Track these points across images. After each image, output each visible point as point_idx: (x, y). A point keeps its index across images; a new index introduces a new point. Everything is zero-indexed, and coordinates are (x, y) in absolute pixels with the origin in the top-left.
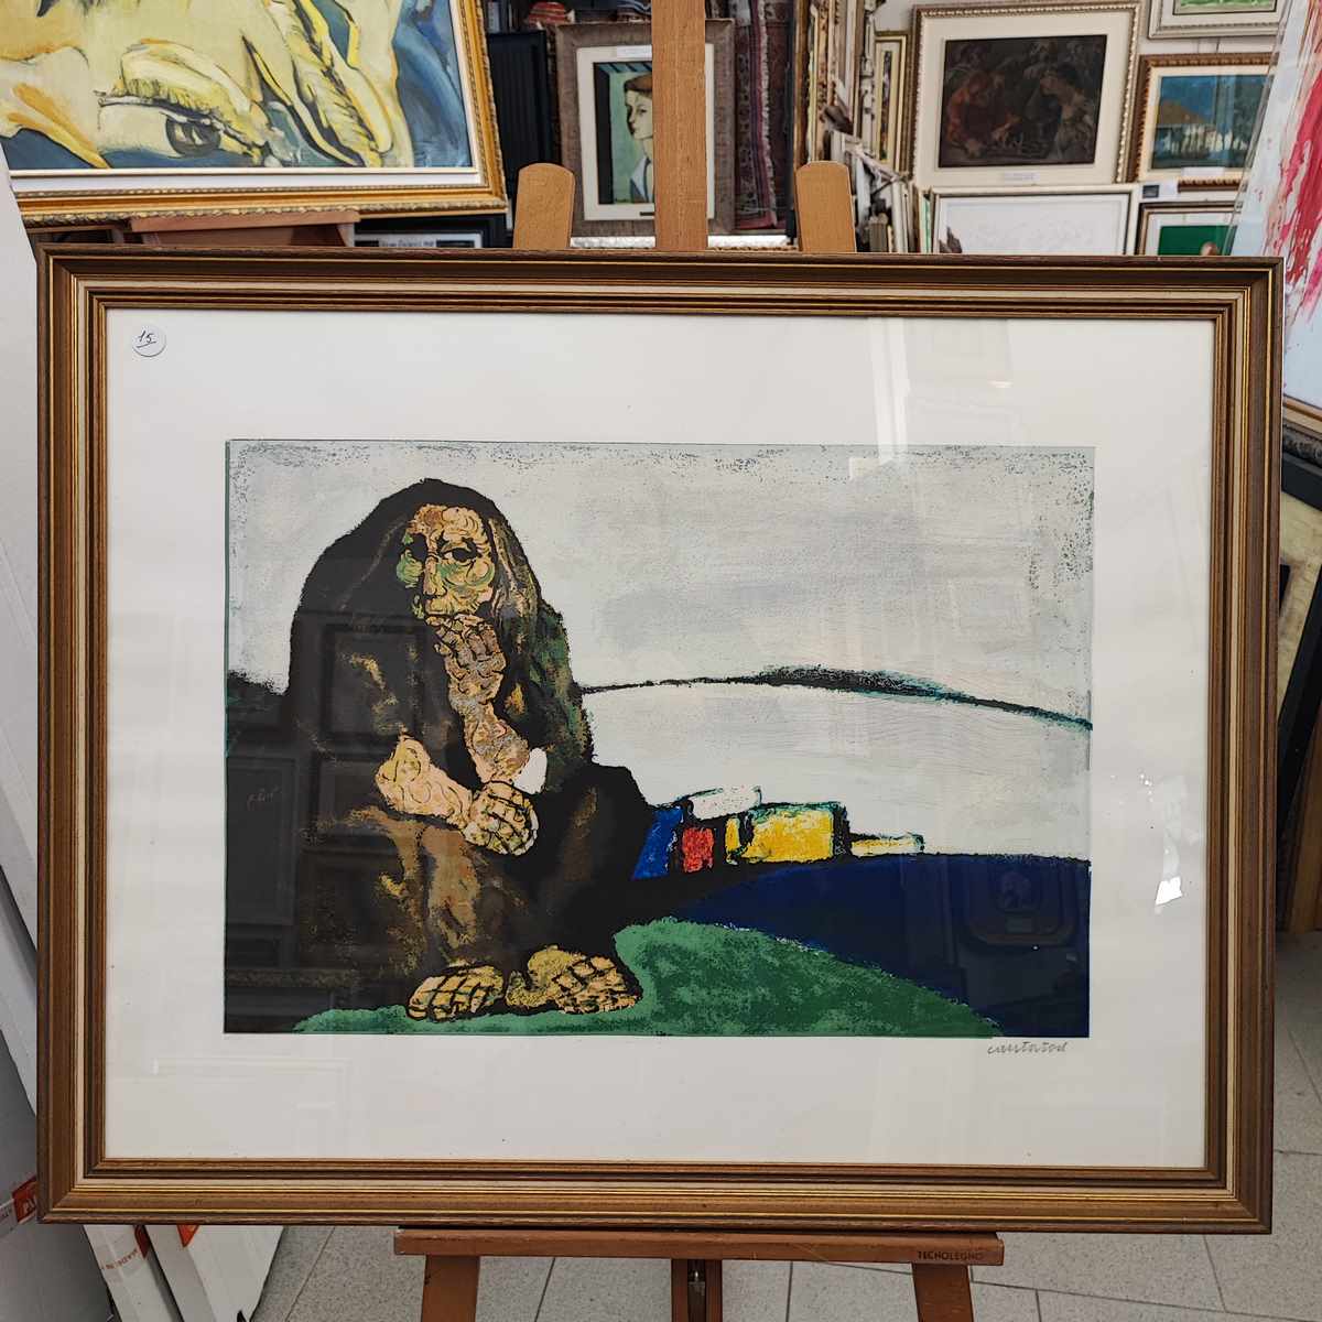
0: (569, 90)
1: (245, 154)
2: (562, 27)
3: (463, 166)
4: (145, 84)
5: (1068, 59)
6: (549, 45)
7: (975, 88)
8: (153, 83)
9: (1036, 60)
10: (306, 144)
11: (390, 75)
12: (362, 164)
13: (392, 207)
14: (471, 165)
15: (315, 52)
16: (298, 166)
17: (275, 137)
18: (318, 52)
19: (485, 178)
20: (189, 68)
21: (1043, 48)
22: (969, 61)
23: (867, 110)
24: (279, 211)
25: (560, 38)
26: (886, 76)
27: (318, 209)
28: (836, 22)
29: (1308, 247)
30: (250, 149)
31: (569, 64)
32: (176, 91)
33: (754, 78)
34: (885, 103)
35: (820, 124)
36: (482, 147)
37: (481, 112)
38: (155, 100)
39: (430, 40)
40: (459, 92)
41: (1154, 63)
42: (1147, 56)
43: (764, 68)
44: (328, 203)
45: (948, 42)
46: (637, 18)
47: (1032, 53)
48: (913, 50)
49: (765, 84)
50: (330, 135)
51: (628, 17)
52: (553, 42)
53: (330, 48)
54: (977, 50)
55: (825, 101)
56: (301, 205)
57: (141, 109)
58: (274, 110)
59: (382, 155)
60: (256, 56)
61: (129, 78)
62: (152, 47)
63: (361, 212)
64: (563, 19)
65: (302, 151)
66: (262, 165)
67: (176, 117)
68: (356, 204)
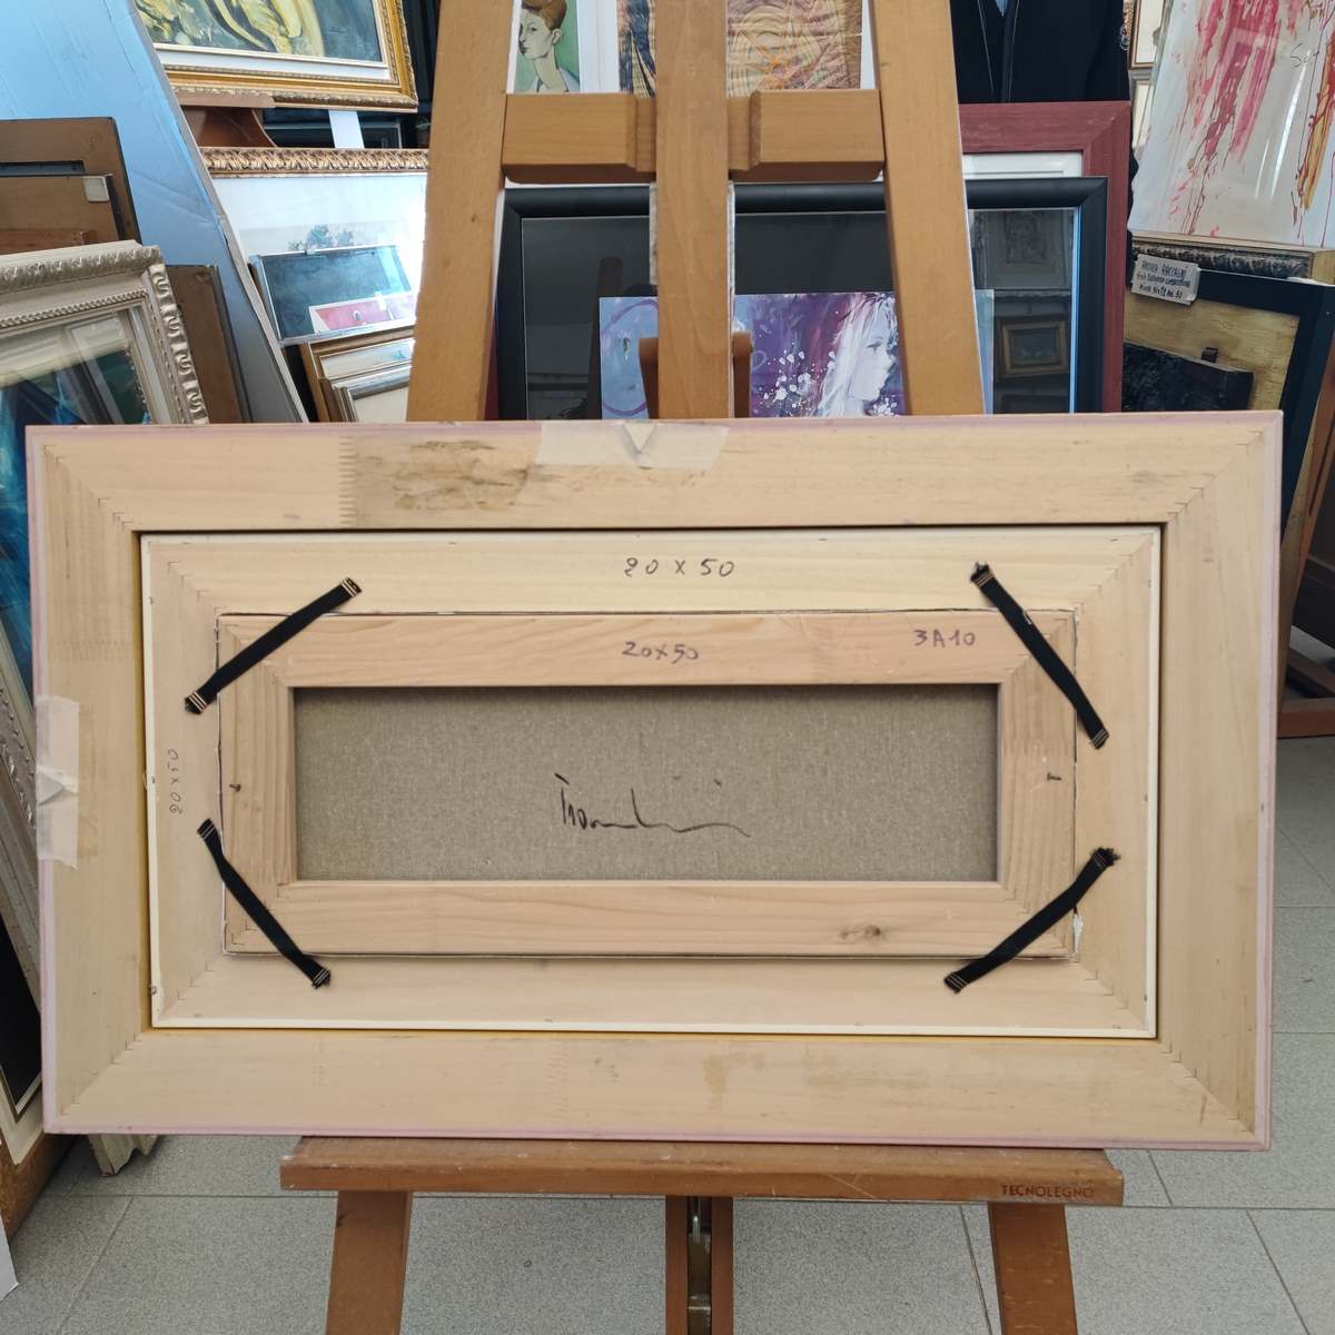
1: (155, 27)
3: (372, 59)
10: (216, 23)
12: (272, 48)
13: (306, 96)
14: (380, 60)
16: (208, 45)
17: (184, 13)
19: (395, 75)
24: (192, 90)
27: (232, 92)
29: (1234, 96)
30: (160, 23)
36: (390, 42)
44: (242, 87)
50: (240, 15)
56: (215, 87)
59: (292, 41)
63: (276, 99)
65: (213, 27)
66: (174, 42)
68: (271, 90)
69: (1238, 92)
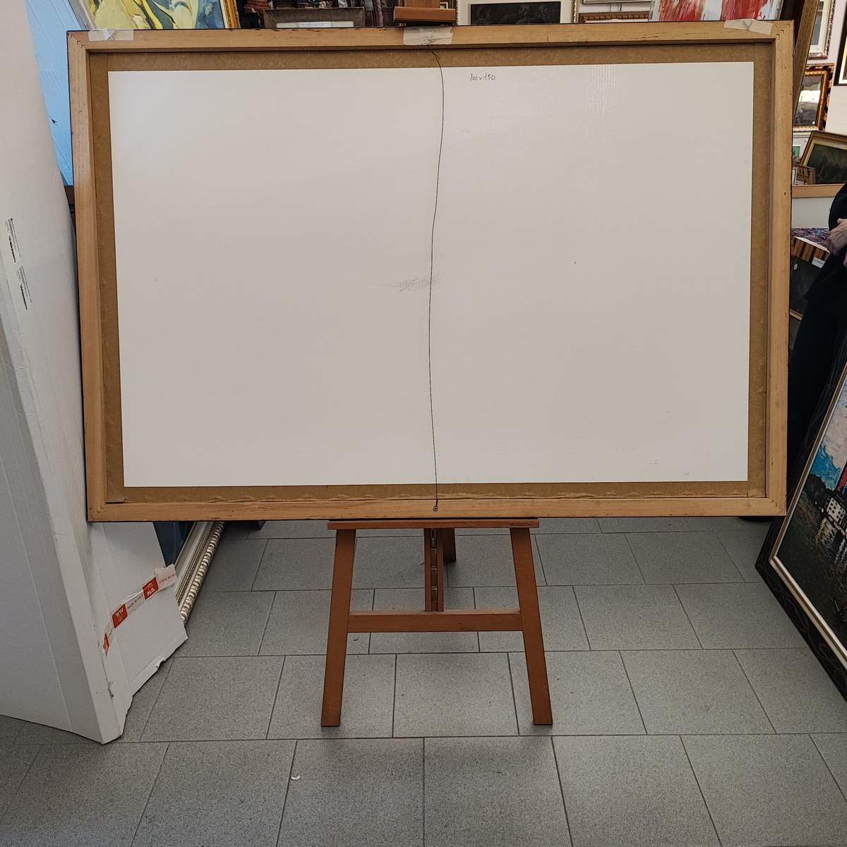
2: (267, 11)
5: (540, 16)
6: (259, 21)
9: (523, 17)
21: (525, 9)
22: (484, 18)
25: (266, 17)
42: (583, 14)
45: (472, 6)
46: (309, 6)
47: (520, 13)
51: (304, 6)
52: (262, 20)
54: (489, 10)
64: (267, 6)
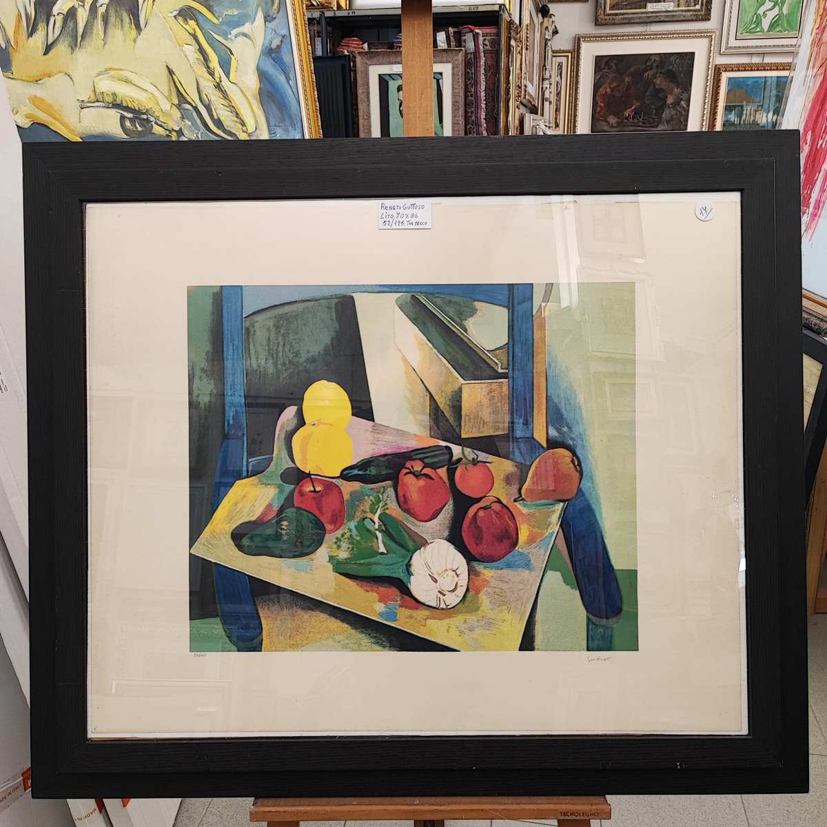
0: (364, 90)
1: (167, 135)
2: (360, 53)
4: (107, 95)
6: (352, 64)
7: (614, 84)
8: (112, 94)
10: (204, 129)
11: (255, 86)
15: (210, 74)
17: (185, 125)
18: (212, 74)
20: (135, 85)
22: (609, 69)
23: (547, 99)
25: (358, 59)
26: (559, 77)
28: (527, 49)
29: (809, 196)
30: (170, 133)
31: (363, 75)
32: (127, 99)
33: (476, 84)
34: (558, 94)
35: (517, 110)
37: (310, 107)
38: (113, 105)
39: (279, 65)
40: (297, 97)
41: (724, 69)
42: (720, 65)
43: (483, 77)
45: (597, 57)
48: (575, 62)
49: (483, 87)
50: (219, 123)
52: (354, 62)
53: (219, 71)
54: (615, 61)
55: (520, 96)
57: (105, 110)
58: (185, 109)
59: (249, 134)
60: (174, 77)
61: (98, 91)
62: (112, 73)
64: (359, 48)
65: (202, 133)
67: (126, 114)
69: (812, 195)
